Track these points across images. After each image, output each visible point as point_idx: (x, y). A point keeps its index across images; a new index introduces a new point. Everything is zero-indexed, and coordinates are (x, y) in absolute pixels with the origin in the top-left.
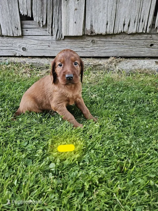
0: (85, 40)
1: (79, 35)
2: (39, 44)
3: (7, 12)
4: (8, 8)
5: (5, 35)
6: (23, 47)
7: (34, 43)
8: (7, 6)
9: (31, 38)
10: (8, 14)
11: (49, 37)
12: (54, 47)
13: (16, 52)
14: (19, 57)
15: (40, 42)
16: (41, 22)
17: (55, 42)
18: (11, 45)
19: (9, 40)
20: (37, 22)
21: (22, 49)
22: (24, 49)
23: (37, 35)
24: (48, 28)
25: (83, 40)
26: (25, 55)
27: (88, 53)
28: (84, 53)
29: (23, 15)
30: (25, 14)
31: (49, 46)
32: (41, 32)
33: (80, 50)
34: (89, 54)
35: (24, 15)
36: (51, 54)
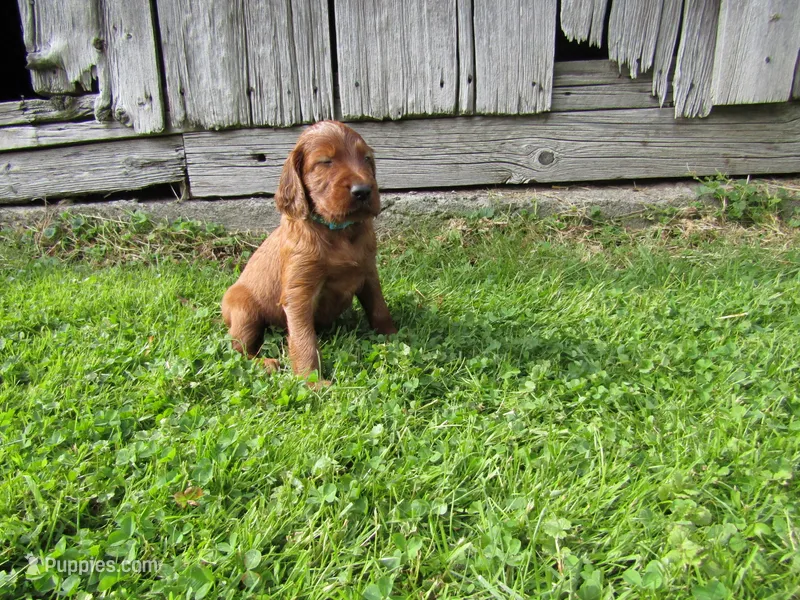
0: (784, 118)
1: (776, 100)
2: (607, 138)
3: (508, 33)
4: (516, 21)
5: (487, 112)
6: (543, 150)
7: (587, 135)
8: (515, 14)
9: (580, 118)
10: (514, 39)
11: (649, 112)
12: (664, 144)
13: (513, 169)
14: (521, 186)
15: (612, 131)
16: (633, 64)
17: (671, 126)
18: (497, 148)
19: (492, 128)
20: (621, 62)
21: (536, 160)
22: (545, 158)
23: (603, 107)
24: (654, 83)
25: (775, 119)
26: (546, 180)
27: (791, 160)
28: (775, 160)
29: (571, 40)
30: (581, 36)
31: (645, 143)
32: (624, 95)
33: (762, 151)
34: (792, 166)
35: (575, 41)
36: (647, 172)
